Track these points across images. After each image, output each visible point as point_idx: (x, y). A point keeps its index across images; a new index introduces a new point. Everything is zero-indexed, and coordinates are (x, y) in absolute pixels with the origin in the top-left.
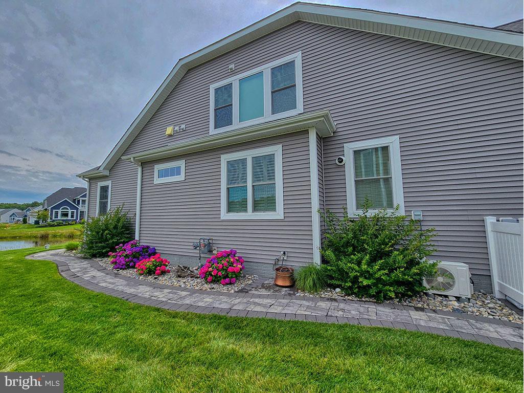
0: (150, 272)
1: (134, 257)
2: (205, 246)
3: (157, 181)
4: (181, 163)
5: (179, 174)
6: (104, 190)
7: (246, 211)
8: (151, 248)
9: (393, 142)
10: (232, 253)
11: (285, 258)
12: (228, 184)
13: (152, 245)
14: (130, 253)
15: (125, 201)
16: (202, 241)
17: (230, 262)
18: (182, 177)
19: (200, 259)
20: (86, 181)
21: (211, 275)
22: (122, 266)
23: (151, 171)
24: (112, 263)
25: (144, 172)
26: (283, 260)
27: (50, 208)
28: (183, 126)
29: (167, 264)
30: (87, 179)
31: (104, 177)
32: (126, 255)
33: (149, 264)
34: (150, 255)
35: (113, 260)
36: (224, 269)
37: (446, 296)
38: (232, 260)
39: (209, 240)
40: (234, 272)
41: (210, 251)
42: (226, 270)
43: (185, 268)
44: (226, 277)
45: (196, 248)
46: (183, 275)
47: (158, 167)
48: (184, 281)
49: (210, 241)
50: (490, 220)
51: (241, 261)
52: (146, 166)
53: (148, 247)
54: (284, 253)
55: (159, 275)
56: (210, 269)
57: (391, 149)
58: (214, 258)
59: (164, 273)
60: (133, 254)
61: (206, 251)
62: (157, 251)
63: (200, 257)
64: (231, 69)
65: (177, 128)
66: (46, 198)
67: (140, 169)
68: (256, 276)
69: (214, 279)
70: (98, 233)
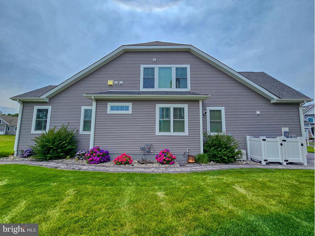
5: (127, 110)
7: (170, 131)
9: (223, 109)
11: (189, 152)
12: (160, 119)
15: (69, 122)
18: (129, 112)
23: (104, 106)
25: (98, 105)
28: (121, 82)
30: (21, 102)
31: (42, 103)
37: (240, 161)
39: (150, 145)
45: (142, 150)
50: (248, 137)
52: (100, 102)
54: (189, 150)
57: (222, 111)
63: (144, 154)
64: (154, 61)
65: (116, 82)
67: (94, 103)
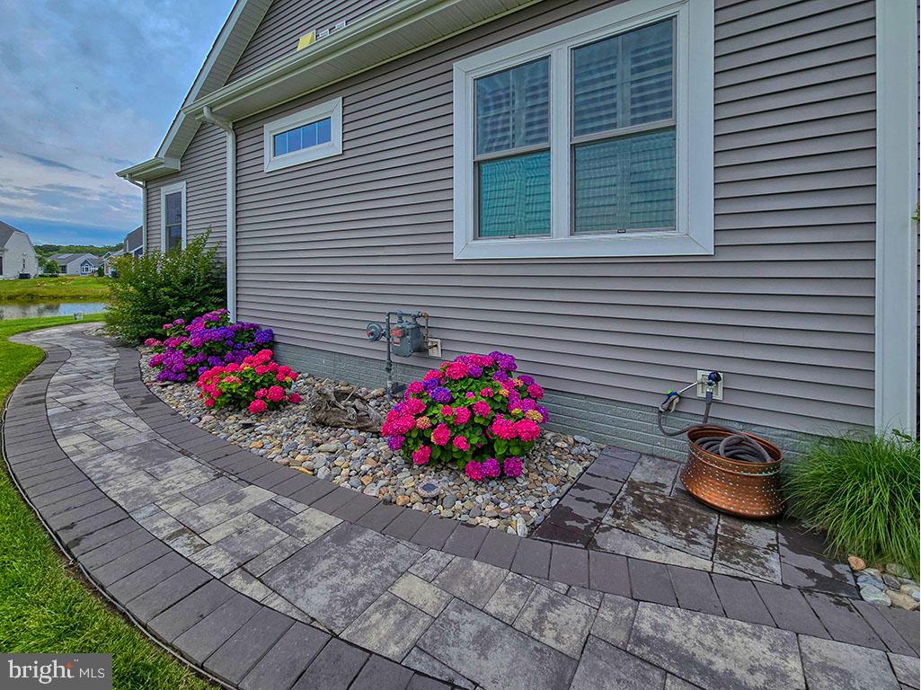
0: (236, 402)
1: (210, 352)
2: (404, 336)
3: (272, 163)
4: (332, 109)
5: (325, 137)
6: (174, 201)
7: (545, 230)
8: (264, 329)
10: (499, 365)
11: (719, 396)
12: (477, 150)
13: (265, 324)
14: (196, 342)
15: (211, 225)
16: (394, 320)
17: (499, 399)
18: (334, 146)
19: (388, 370)
20: (139, 185)
21: (427, 442)
22: (177, 374)
23: (256, 140)
24: (153, 364)
25: (242, 145)
26: (709, 400)
27: (133, 252)
28: (340, 26)
29: (288, 379)
30: (141, 183)
31: (172, 176)
32: (190, 347)
33: (229, 381)
34: (259, 347)
35: (154, 359)
36: (475, 425)
38: (504, 392)
39: (415, 317)
40: (518, 437)
41: (421, 350)
42: (484, 428)
43: (341, 395)
44: (485, 450)
45: (376, 339)
46: (332, 420)
47: (271, 128)
48: (333, 445)
49: (422, 322)
51: (531, 392)
52: (246, 129)
53: (256, 327)
54: (715, 378)
55: (260, 413)
56: (423, 421)
58: (435, 381)
59: (276, 406)
60: (204, 345)
61: (408, 348)
62: (277, 339)
63: (390, 363)
65: (324, 34)
66: (125, 237)
67: (230, 139)
68: (583, 439)
69: (437, 454)
70: (145, 290)
